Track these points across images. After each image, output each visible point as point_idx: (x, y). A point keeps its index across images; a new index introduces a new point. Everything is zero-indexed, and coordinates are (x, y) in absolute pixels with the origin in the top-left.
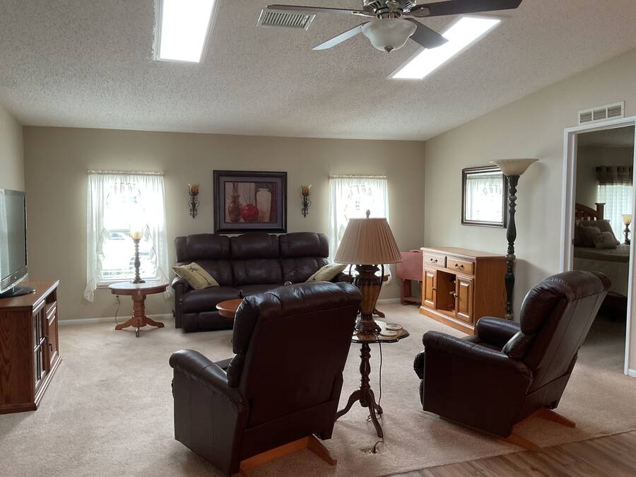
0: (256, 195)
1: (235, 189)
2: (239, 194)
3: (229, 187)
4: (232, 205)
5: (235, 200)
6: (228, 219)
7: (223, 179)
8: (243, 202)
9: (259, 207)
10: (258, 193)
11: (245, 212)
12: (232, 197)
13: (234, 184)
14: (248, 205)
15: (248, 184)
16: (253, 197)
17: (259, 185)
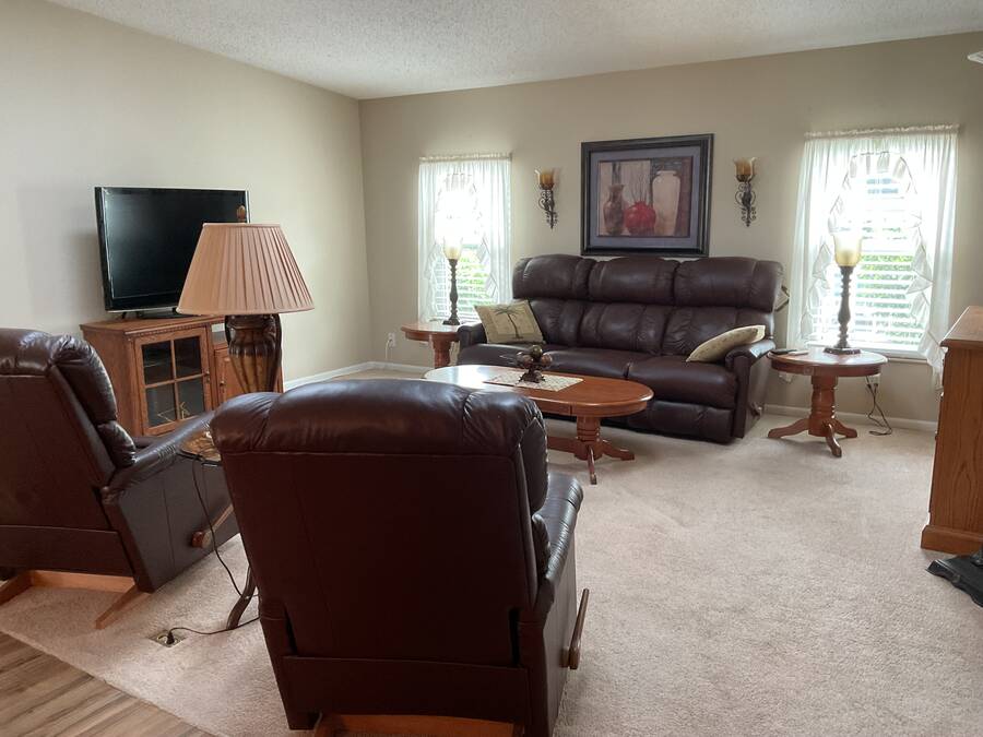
0: (651, 184)
1: (616, 176)
2: (623, 183)
3: (605, 172)
4: (610, 204)
5: (616, 194)
6: (603, 230)
7: (596, 157)
8: (628, 199)
9: (657, 207)
10: (655, 181)
11: (632, 216)
12: (610, 188)
13: (614, 166)
14: (637, 204)
15: (638, 164)
16: (645, 187)
17: (658, 165)
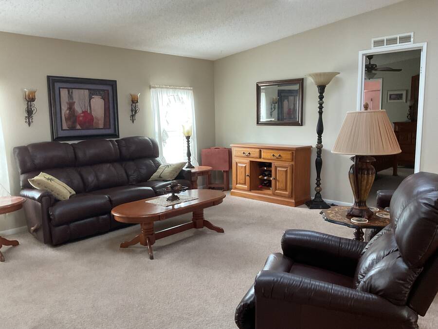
0: (90, 102)
1: (70, 96)
2: (74, 101)
3: (64, 93)
4: (68, 111)
5: (71, 106)
6: (65, 127)
7: (57, 85)
8: (78, 109)
9: (93, 113)
10: (91, 100)
11: (81, 118)
12: (67, 103)
13: (69, 91)
14: (83, 112)
15: (82, 91)
16: (87, 104)
17: (92, 93)
